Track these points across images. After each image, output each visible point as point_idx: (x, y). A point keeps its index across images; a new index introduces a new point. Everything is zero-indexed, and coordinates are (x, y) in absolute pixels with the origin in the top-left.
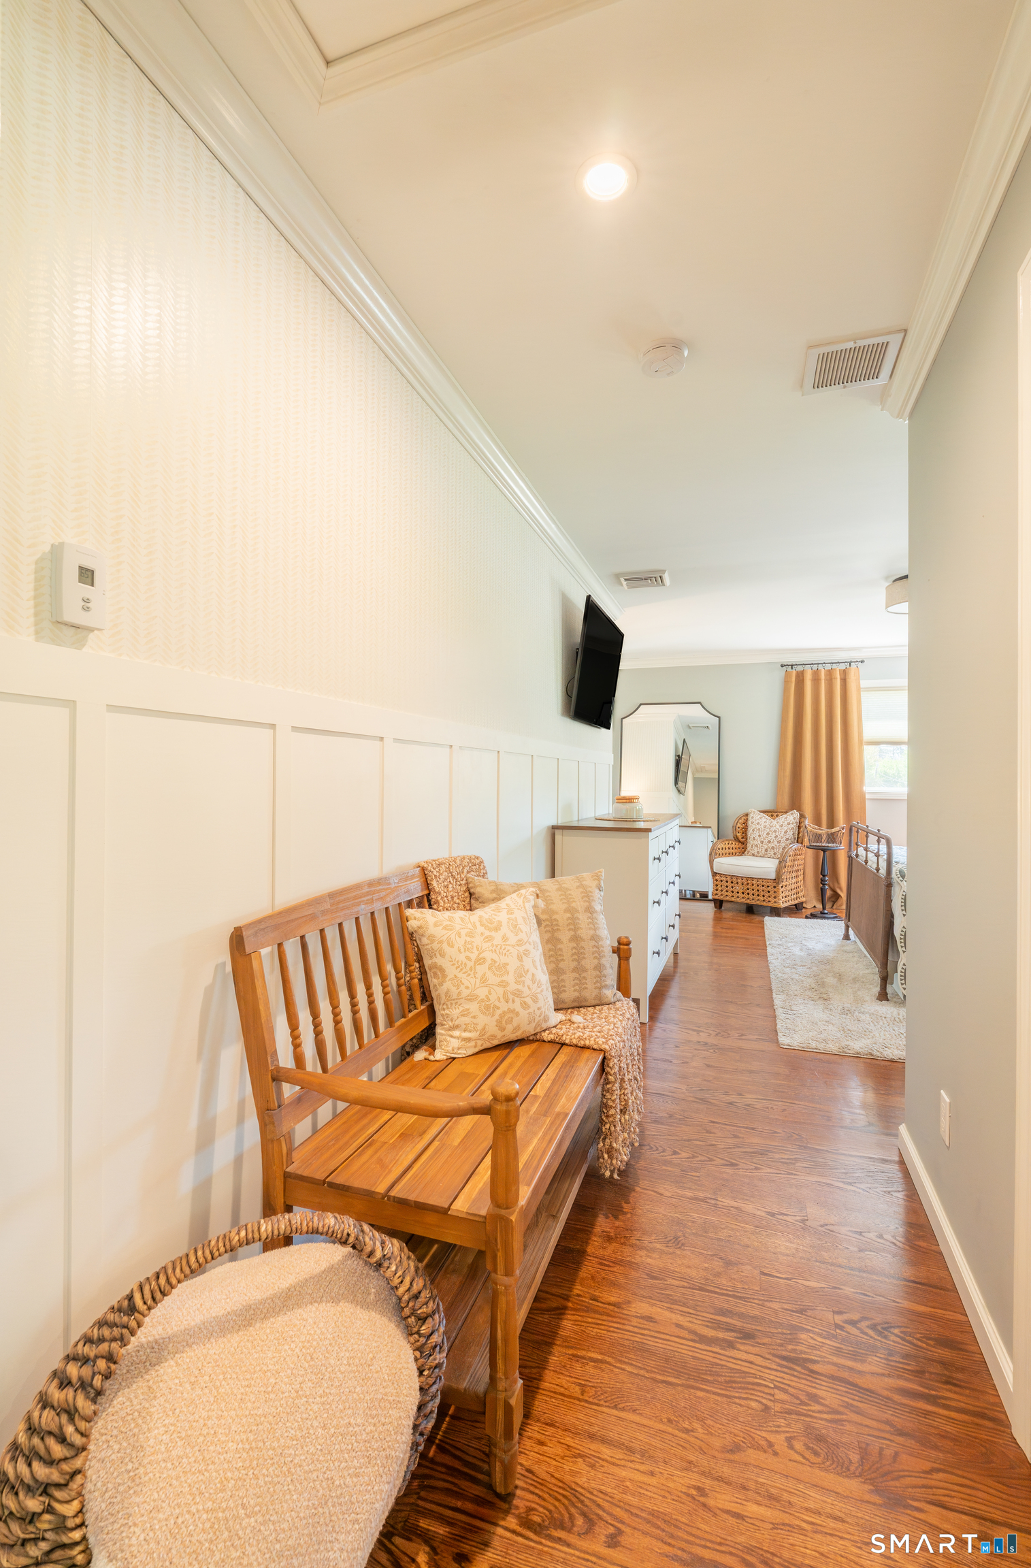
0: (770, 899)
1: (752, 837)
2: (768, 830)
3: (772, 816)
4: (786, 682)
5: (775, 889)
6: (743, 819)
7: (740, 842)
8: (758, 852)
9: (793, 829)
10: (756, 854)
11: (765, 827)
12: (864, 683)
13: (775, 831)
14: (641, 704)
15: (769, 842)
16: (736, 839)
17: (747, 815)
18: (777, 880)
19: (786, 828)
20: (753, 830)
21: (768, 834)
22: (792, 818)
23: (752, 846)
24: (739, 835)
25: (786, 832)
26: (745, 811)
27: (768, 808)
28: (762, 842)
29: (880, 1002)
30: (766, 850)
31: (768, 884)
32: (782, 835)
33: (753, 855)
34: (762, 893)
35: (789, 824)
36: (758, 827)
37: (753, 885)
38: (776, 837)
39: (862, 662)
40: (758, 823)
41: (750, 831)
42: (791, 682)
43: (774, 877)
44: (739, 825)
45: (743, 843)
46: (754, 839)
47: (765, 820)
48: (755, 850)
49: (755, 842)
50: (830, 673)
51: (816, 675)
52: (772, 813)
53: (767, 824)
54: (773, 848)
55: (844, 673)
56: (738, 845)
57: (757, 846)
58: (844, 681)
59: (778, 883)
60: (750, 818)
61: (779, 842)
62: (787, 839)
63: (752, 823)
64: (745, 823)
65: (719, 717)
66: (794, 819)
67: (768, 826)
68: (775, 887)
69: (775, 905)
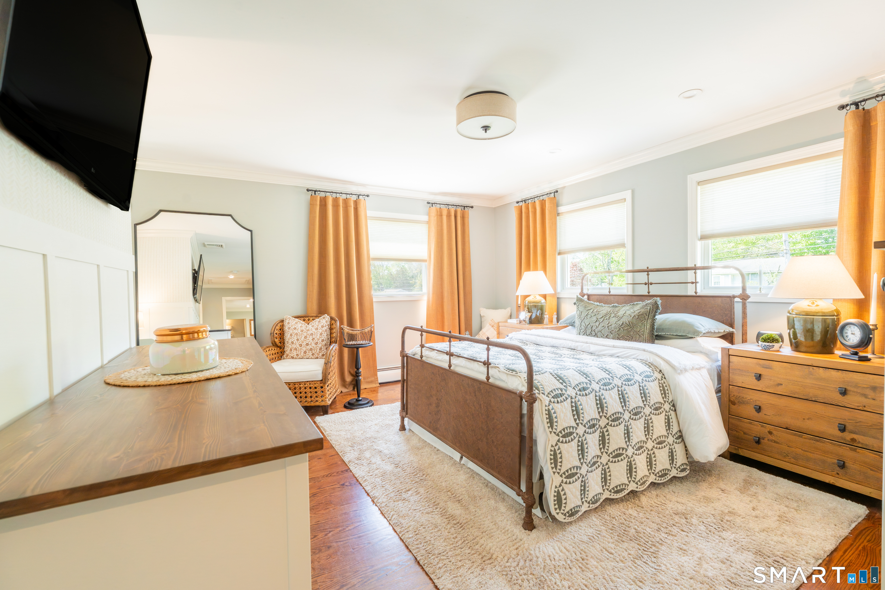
0: (317, 399)
1: (290, 341)
2: (305, 334)
3: (304, 320)
4: (312, 205)
5: (322, 389)
6: (279, 325)
7: (278, 347)
8: (297, 355)
9: (326, 331)
10: (295, 356)
11: (302, 331)
12: (369, 213)
13: (312, 334)
14: (161, 211)
15: (307, 344)
16: (275, 344)
17: (282, 321)
18: (324, 381)
19: (321, 331)
20: (291, 335)
21: (306, 337)
22: (324, 321)
23: (291, 350)
24: (276, 340)
25: (321, 334)
26: (280, 318)
27: (299, 313)
28: (301, 345)
29: (524, 531)
30: (305, 352)
31: (316, 385)
32: (318, 337)
33: (293, 358)
34: (309, 395)
35: (322, 327)
36: (296, 331)
37: (300, 388)
38: (313, 339)
39: (368, 196)
40: (295, 329)
41: (287, 336)
42: (316, 204)
43: (320, 379)
44: (276, 331)
45: (280, 348)
46: (292, 343)
47: (300, 324)
48: (294, 353)
49: (294, 346)
50: (346, 201)
51: (336, 201)
52: (305, 318)
53: (303, 328)
54: (311, 349)
55: (356, 203)
56: (277, 350)
57: (296, 349)
58: (356, 209)
59: (325, 383)
60: (286, 323)
61: (316, 343)
62: (323, 341)
63: (289, 328)
64: (282, 329)
65: (251, 231)
66: (326, 322)
67: (305, 330)
68: (322, 387)
69: (323, 404)
